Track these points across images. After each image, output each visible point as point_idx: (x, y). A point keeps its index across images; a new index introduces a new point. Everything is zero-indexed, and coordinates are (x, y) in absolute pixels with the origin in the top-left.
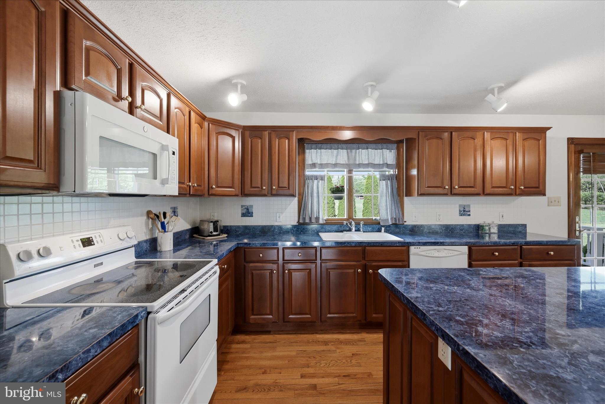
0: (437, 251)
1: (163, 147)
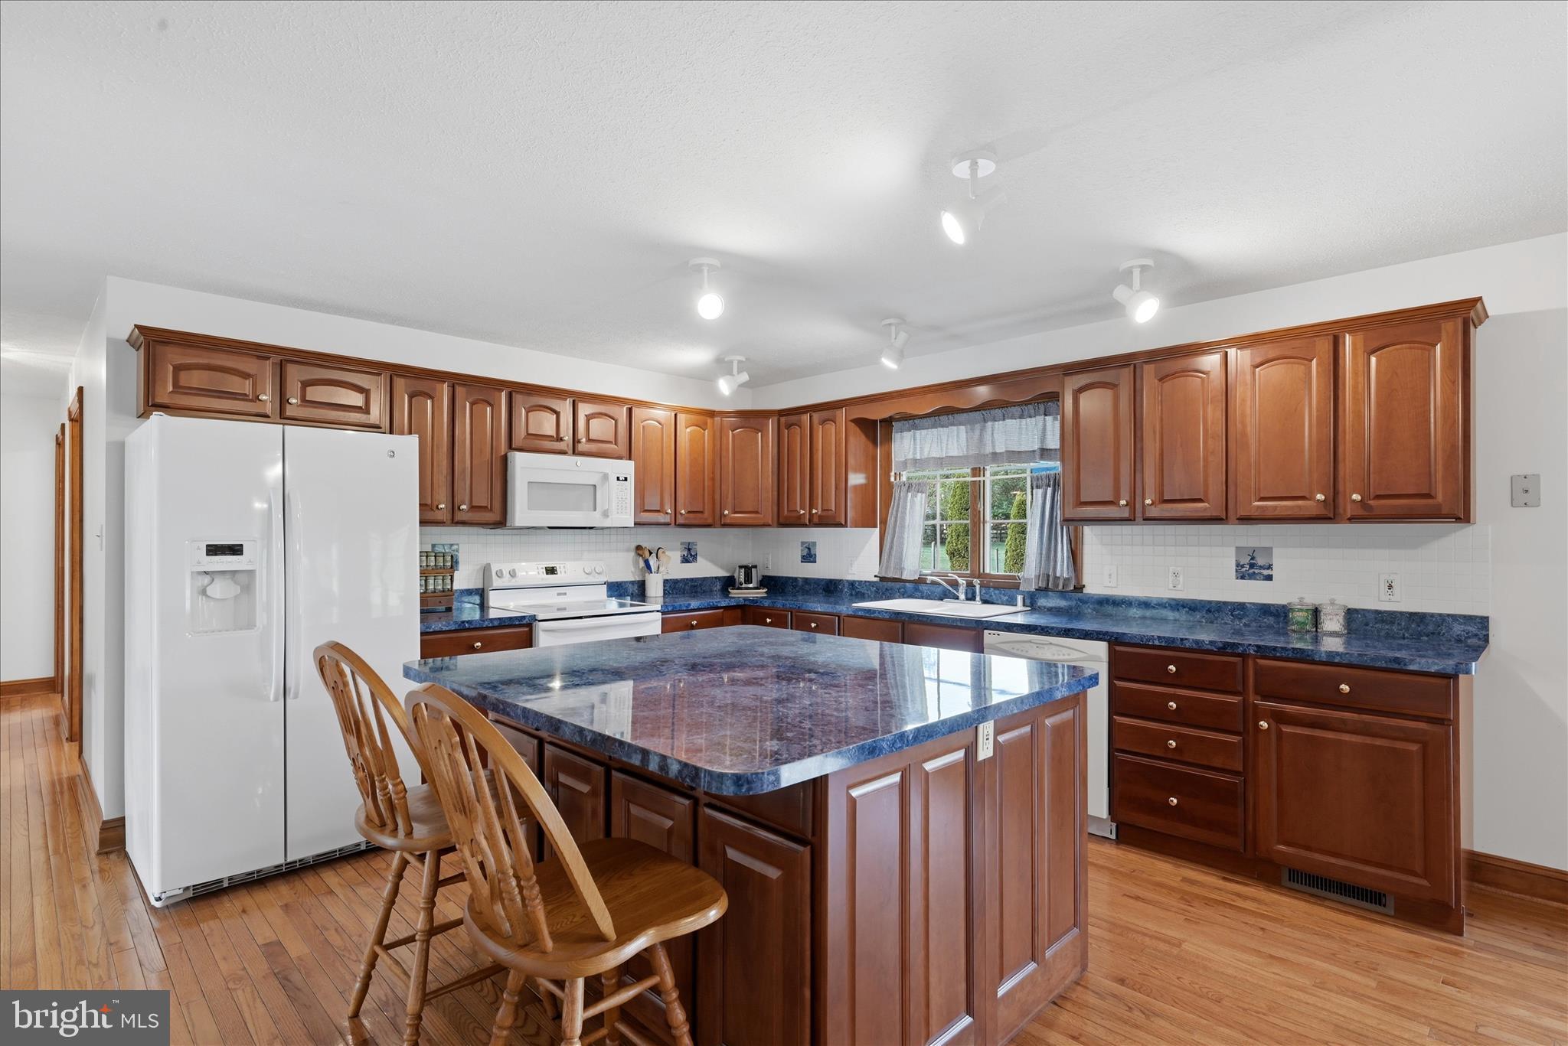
0: (1035, 646)
1: (605, 477)
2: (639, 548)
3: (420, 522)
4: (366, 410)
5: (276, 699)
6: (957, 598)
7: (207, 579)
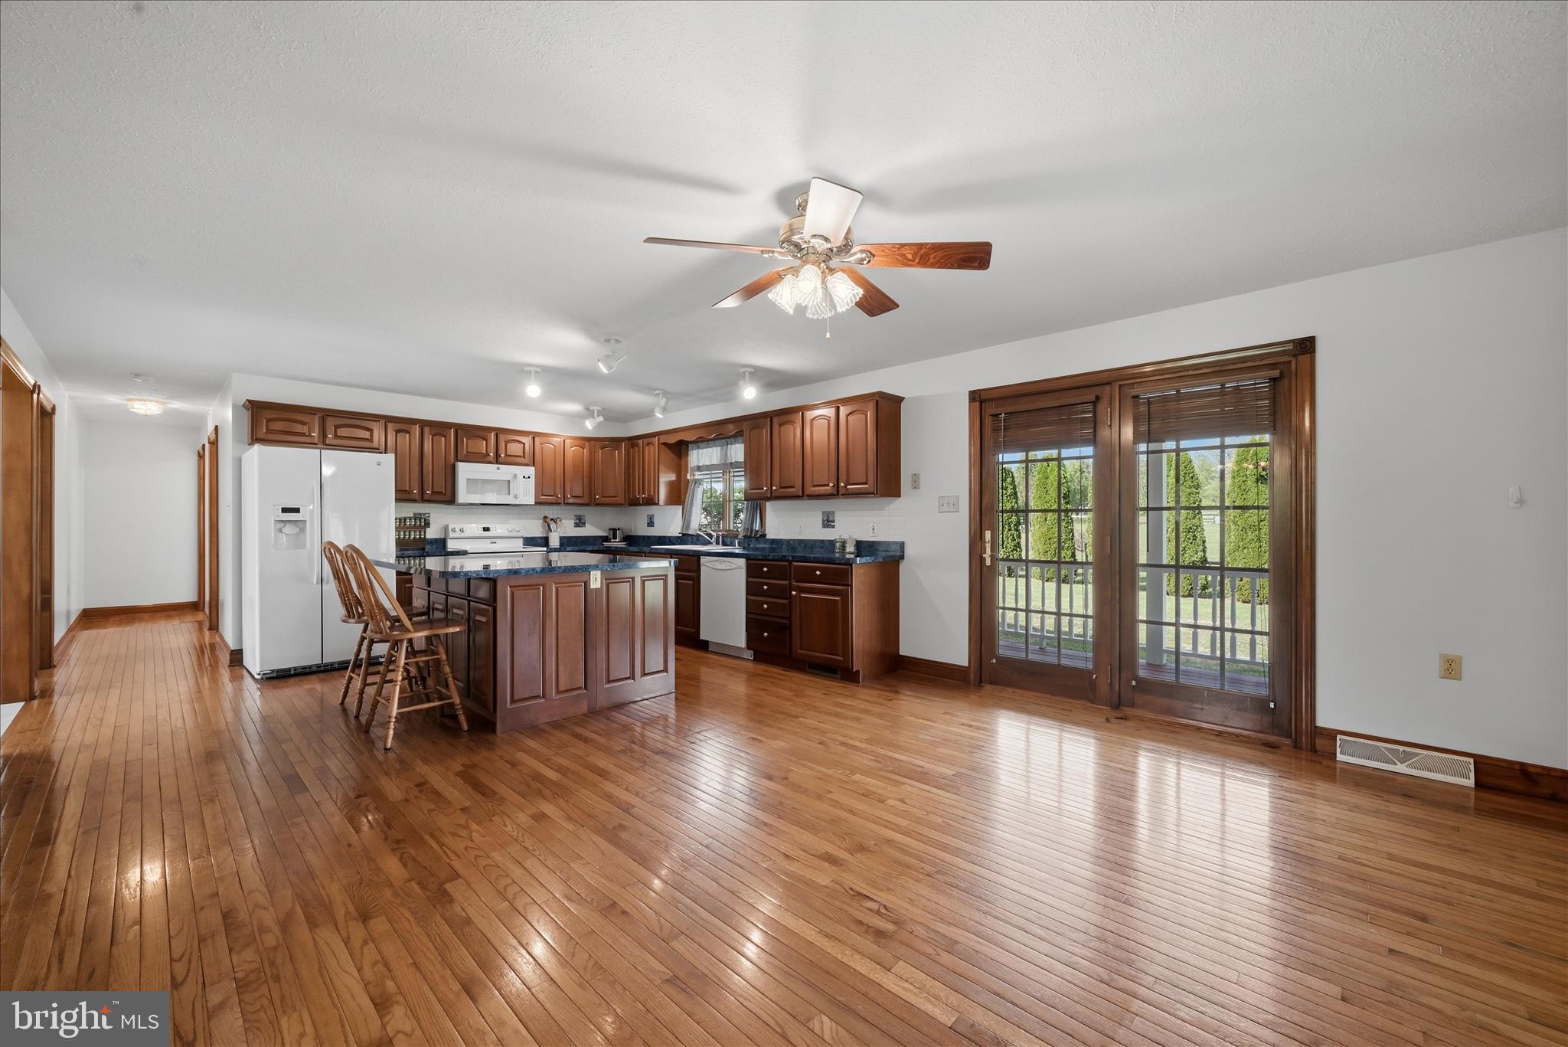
0: (719, 563)
1: (515, 476)
2: (545, 517)
3: (396, 499)
4: (371, 440)
5: (317, 583)
6: (712, 543)
7: (282, 525)
